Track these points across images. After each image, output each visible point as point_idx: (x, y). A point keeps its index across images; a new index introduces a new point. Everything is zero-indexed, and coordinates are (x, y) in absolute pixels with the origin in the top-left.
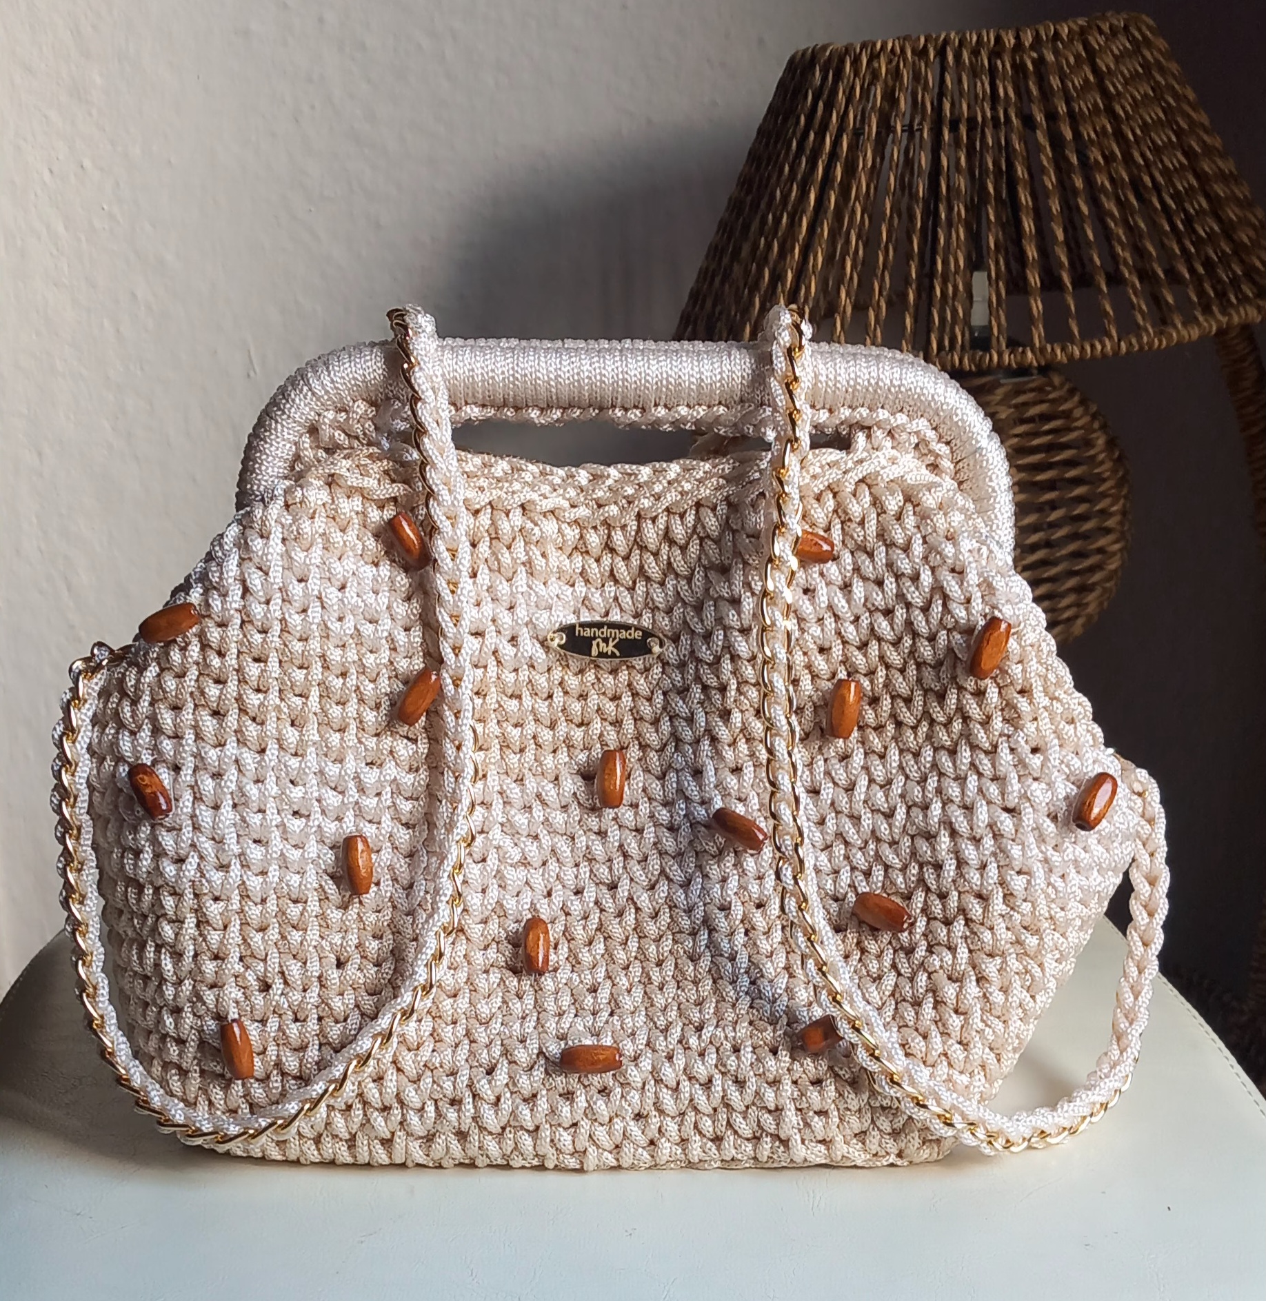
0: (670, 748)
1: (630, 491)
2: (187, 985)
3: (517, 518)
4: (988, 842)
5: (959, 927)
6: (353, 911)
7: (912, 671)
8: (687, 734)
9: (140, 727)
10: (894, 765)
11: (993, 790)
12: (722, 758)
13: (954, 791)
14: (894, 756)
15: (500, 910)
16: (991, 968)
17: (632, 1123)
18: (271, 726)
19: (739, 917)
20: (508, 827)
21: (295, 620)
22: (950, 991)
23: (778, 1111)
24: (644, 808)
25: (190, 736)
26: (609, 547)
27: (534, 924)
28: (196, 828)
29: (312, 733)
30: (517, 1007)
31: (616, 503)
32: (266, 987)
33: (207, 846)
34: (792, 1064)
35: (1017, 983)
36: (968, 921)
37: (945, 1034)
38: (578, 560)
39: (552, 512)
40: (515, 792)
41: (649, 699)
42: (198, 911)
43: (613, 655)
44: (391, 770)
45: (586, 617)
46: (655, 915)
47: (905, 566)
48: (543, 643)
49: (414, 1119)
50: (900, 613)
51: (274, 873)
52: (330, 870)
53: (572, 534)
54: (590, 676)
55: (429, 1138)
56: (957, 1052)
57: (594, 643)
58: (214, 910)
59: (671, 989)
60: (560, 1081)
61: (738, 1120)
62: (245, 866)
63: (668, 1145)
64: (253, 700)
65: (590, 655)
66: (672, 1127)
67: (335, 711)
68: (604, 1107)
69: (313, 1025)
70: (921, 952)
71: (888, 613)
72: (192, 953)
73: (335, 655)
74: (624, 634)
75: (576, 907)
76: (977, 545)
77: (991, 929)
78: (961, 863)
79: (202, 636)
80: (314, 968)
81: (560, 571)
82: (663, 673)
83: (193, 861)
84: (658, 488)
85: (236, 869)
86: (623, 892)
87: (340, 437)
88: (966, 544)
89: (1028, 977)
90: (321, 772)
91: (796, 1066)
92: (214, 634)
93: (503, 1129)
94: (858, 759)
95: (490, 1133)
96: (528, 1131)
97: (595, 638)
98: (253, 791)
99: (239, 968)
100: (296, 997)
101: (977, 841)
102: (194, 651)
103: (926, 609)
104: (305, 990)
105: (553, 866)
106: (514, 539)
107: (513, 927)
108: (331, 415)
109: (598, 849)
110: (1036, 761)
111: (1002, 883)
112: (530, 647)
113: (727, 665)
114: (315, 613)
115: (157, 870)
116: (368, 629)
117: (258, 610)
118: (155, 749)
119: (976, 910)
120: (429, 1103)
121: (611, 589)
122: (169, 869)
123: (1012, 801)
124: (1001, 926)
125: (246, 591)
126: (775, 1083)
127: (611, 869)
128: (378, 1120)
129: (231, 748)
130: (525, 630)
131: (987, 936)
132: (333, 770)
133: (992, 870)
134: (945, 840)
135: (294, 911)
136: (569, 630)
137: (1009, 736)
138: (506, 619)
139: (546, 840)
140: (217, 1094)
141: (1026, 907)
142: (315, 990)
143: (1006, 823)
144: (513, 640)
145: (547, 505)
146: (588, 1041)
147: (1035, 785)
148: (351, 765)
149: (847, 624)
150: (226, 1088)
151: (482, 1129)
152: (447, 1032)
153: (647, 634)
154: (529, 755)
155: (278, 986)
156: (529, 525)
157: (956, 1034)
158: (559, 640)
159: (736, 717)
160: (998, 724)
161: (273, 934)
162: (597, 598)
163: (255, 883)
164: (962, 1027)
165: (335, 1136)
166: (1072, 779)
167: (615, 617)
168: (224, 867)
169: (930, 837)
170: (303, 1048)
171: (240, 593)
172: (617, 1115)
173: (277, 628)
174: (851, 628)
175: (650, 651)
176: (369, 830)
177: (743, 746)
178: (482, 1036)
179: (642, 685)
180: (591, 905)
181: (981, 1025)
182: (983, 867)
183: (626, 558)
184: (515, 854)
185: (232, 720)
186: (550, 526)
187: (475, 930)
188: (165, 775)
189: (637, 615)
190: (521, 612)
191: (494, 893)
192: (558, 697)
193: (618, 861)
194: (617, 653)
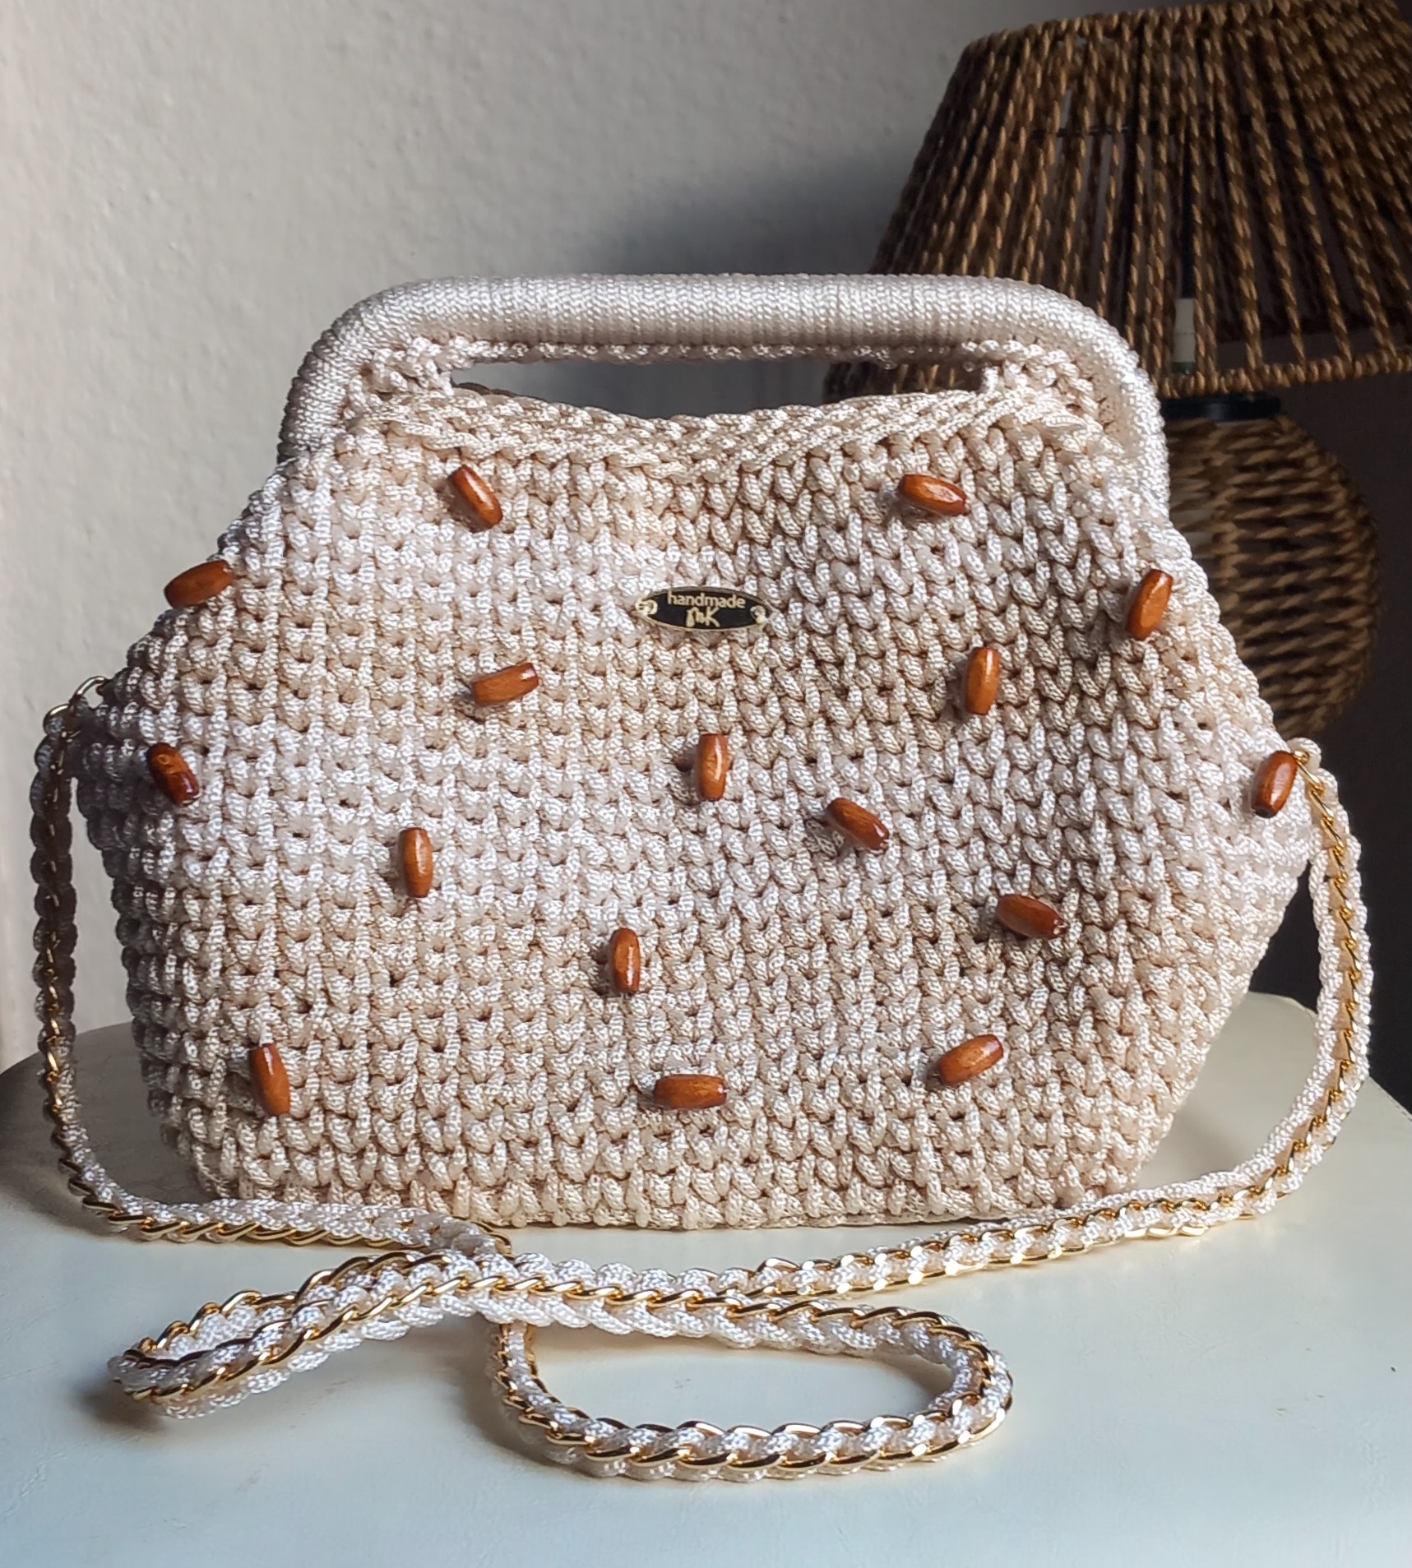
0: (779, 733)
1: (730, 443)
2: (214, 1004)
3: (599, 473)
4: (1152, 832)
5: (1121, 932)
6: (411, 918)
7: (1058, 637)
8: (798, 715)
9: (163, 704)
10: (1040, 746)
11: (1157, 772)
12: (841, 743)
13: (1110, 774)
14: (1039, 735)
15: (583, 921)
16: (1160, 979)
17: (740, 1169)
18: (315, 702)
19: (863, 927)
20: (592, 824)
21: (345, 581)
22: (1112, 1008)
23: (912, 1152)
24: (750, 803)
25: (220, 714)
26: (707, 507)
27: (623, 936)
28: (226, 818)
29: (363, 710)
30: (603, 1034)
31: (714, 457)
32: (306, 1007)
33: (240, 841)
34: (928, 1095)
35: (1189, 997)
36: (1131, 926)
37: (1108, 1059)
38: (671, 521)
39: (641, 468)
40: (599, 783)
41: (754, 678)
42: (227, 917)
43: (712, 626)
44: (455, 755)
45: (680, 583)
46: (764, 927)
47: (1047, 517)
48: (632, 613)
49: (481, 1164)
50: (1043, 572)
51: (316, 875)
52: (384, 870)
53: (663, 491)
54: (686, 651)
55: (499, 1188)
56: (1123, 1081)
57: (690, 612)
58: (245, 915)
59: (784, 1012)
60: (655, 1118)
61: (866, 1163)
62: (283, 863)
63: (783, 1196)
64: (296, 670)
65: (684, 625)
66: (787, 1172)
67: (391, 685)
68: (707, 1149)
69: (361, 1053)
70: (1076, 963)
71: (1029, 572)
72: (219, 967)
73: (390, 622)
74: (724, 603)
75: (671, 917)
76: (1128, 493)
77: (1159, 934)
78: (1121, 858)
79: (237, 599)
80: (364, 985)
81: (650, 533)
82: (770, 646)
83: (222, 856)
84: (762, 439)
85: (271, 867)
86: (725, 900)
87: (397, 378)
88: (1116, 492)
89: (1202, 991)
90: (374, 754)
91: (933, 1098)
92: (251, 597)
93: (588, 1177)
94: (997, 741)
95: (572, 1182)
96: (617, 1179)
97: (690, 607)
98: (293, 774)
99: (274, 984)
100: (342, 1018)
101: (1139, 831)
102: (229, 613)
103: (1072, 567)
104: (352, 1012)
105: (643, 869)
106: (595, 496)
107: (597, 940)
108: (386, 353)
109: (696, 849)
110: (1207, 736)
111: (1171, 881)
112: (616, 618)
113: (844, 635)
114: (368, 573)
115: (179, 870)
116: (428, 593)
117: (302, 569)
118: (181, 728)
119: (1141, 911)
120: (499, 1145)
121: (709, 554)
122: (194, 868)
123: (1179, 785)
124: (1169, 931)
125: (289, 547)
126: (909, 1118)
127: (711, 874)
128: (439, 1166)
129: (269, 727)
130: (610, 597)
131: (1154, 942)
132: (387, 752)
133: (1158, 865)
134: (1101, 832)
135: (341, 917)
136: (660, 598)
137: (1172, 709)
138: (588, 584)
139: (636, 841)
140: (247, 1134)
141: (1199, 909)
142: (365, 1010)
143: (1174, 810)
144: (596, 609)
145: (634, 459)
146: (687, 1071)
147: (1205, 766)
148: (408, 747)
149: (982, 587)
150: (258, 1129)
151: (562, 1176)
152: (522, 1063)
153: (751, 602)
154: (615, 741)
155: (320, 1006)
156: (614, 480)
157: (1120, 1059)
158: (650, 609)
159: (856, 696)
160: (1159, 695)
161: (316, 944)
162: (693, 565)
163: (294, 884)
164: (1128, 1050)
165: (386, 1187)
166: (1245, 759)
167: (715, 582)
168: (258, 865)
169: (1085, 829)
170: (349, 1080)
171: (281, 550)
172: (722, 1159)
173: (323, 590)
174: (987, 591)
175: (753, 622)
176: (430, 825)
177: (863, 729)
178: (562, 1067)
179: (746, 661)
180: (689, 915)
181: (1150, 1048)
182: (1147, 862)
183: (726, 519)
184: (600, 856)
185: (270, 694)
186: (638, 483)
187: (554, 944)
188: (191, 759)
189: (740, 583)
190: (606, 578)
191: (575, 901)
192: (649, 676)
193: (720, 865)
194: (717, 624)
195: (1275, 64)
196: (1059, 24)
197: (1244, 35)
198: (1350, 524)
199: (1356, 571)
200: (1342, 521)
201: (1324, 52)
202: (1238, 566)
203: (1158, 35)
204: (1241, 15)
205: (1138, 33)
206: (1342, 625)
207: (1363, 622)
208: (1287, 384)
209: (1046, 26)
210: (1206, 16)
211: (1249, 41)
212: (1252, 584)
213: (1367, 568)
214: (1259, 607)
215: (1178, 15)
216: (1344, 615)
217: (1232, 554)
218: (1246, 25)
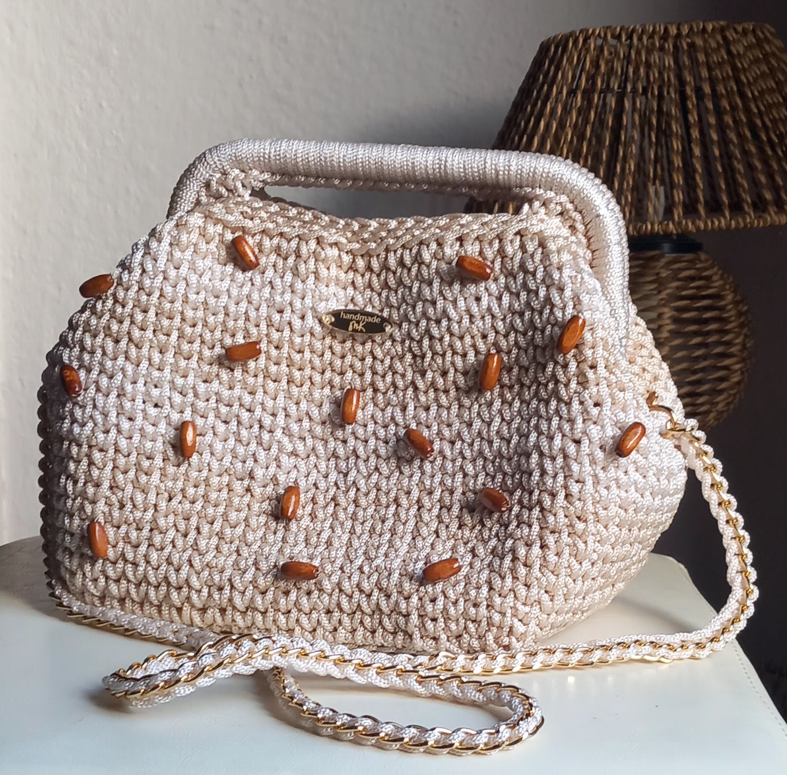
0: (390, 393)
1: (384, 234)
2: (79, 500)
3: (313, 244)
4: (560, 460)
5: (536, 512)
6: (183, 468)
7: (531, 351)
8: (400, 383)
9: (75, 346)
10: (516, 409)
11: (566, 427)
12: (418, 400)
13: (544, 427)
14: (517, 404)
15: (275, 480)
16: (551, 540)
17: (323, 615)
18: (145, 351)
19: (416, 499)
20: (286, 431)
21: (168, 289)
22: (522, 551)
23: (407, 616)
24: (371, 427)
25: (99, 352)
26: (369, 268)
27: (292, 490)
28: (95, 406)
29: (170, 357)
30: (271, 538)
31: (375, 242)
32: (122, 506)
33: (99, 418)
34: (419, 587)
35: (567, 551)
36: (542, 510)
37: (515, 578)
38: (351, 275)
39: (336, 244)
40: (293, 409)
41: (382, 361)
42: (89, 456)
43: (361, 331)
44: (215, 385)
45: (351, 307)
46: (367, 495)
47: (532, 285)
48: (320, 321)
49: (194, 596)
50: (527, 314)
51: (137, 438)
52: (172, 442)
53: (347, 259)
54: (348, 344)
55: (204, 610)
56: (522, 591)
57: (351, 323)
58: (97, 456)
59: (365, 537)
60: (282, 584)
61: (386, 620)
62: (119, 432)
63: (343, 631)
64: (136, 334)
65: (347, 329)
66: (346, 620)
67: (185, 347)
68: (306, 601)
69: (145, 532)
70: (512, 527)
71: (521, 314)
72: (83, 481)
73: (189, 314)
74: (370, 319)
75: (322, 485)
76: (574, 274)
77: (555, 515)
78: (543, 473)
79: (114, 295)
80: (152, 498)
81: (337, 279)
82: (392, 345)
83: (90, 425)
84: (400, 233)
85: (113, 432)
86: (350, 478)
87: (223, 191)
88: (567, 272)
89: (575, 548)
90: (173, 382)
91: (422, 589)
92: (121, 294)
93: (247, 609)
94: (497, 404)
95: (239, 611)
96: (260, 612)
97: (352, 320)
98: (129, 388)
99: (108, 493)
100: (138, 514)
101: (553, 459)
102: (110, 303)
103: (541, 313)
104: (145, 511)
105: (313, 458)
106: (309, 257)
107: (281, 491)
108: (217, 176)
109: (341, 452)
110: (595, 411)
111: (566, 487)
112: (310, 321)
113: (426, 342)
114: (182, 286)
115: (71, 431)
116: (212, 301)
117: (147, 282)
118: (80, 359)
119: (547, 501)
120: (205, 587)
121: (368, 292)
122: (77, 429)
123: (578, 435)
124: (561, 514)
125: (144, 271)
126: (408, 598)
127: (348, 463)
128: (174, 595)
129: (121, 360)
130: (310, 311)
131: (551, 519)
132: (180, 381)
133: (560, 479)
134: (535, 458)
135: (146, 464)
136: (336, 314)
137: (580, 393)
138: (298, 304)
139: (310, 442)
140: (88, 568)
141: (578, 504)
142: (151, 512)
143: (572, 449)
144: (303, 318)
145: (332, 239)
146: (305, 561)
147: (592, 426)
148: (191, 379)
149: (499, 321)
150: (93, 565)
151: (234, 608)
152: (225, 548)
153: (384, 320)
154: (305, 388)
155: (129, 506)
156: (319, 249)
157: (522, 579)
159: (429, 375)
160: (573, 385)
161: (131, 474)
162: (359, 299)
163: (123, 443)
164: (527, 575)
165: (151, 603)
166: (619, 425)
167: (369, 309)
168: (107, 432)
169: (528, 456)
170: (137, 546)
171: (140, 272)
172: (315, 609)
173: (157, 294)
174: (500, 323)
175: (384, 331)
176: (199, 422)
177: (431, 394)
178: (245, 552)
179: (379, 353)
180: (332, 484)
181: (539, 575)
182: (555, 476)
183: (378, 275)
184: (289, 448)
185: (123, 344)
186: (333, 252)
187: (257, 491)
188: (82, 374)
189: (382, 311)
190: (308, 301)
191: (272, 469)
192: (328, 355)
193: (352, 460)
194: (364, 330)
195: (701, 58)
196: (588, 31)
197: (685, 41)
198: (733, 313)
199: (736, 338)
200: (729, 311)
201: (729, 52)
202: (670, 331)
203: (640, 39)
204: (685, 30)
205: (630, 37)
206: (726, 368)
207: (738, 366)
208: (694, 231)
209: (581, 31)
210: (666, 30)
211: (688, 44)
212: (677, 342)
213: (742, 337)
214: (679, 354)
215: (651, 29)
216: (727, 362)
217: (667, 324)
218: (688, 36)
